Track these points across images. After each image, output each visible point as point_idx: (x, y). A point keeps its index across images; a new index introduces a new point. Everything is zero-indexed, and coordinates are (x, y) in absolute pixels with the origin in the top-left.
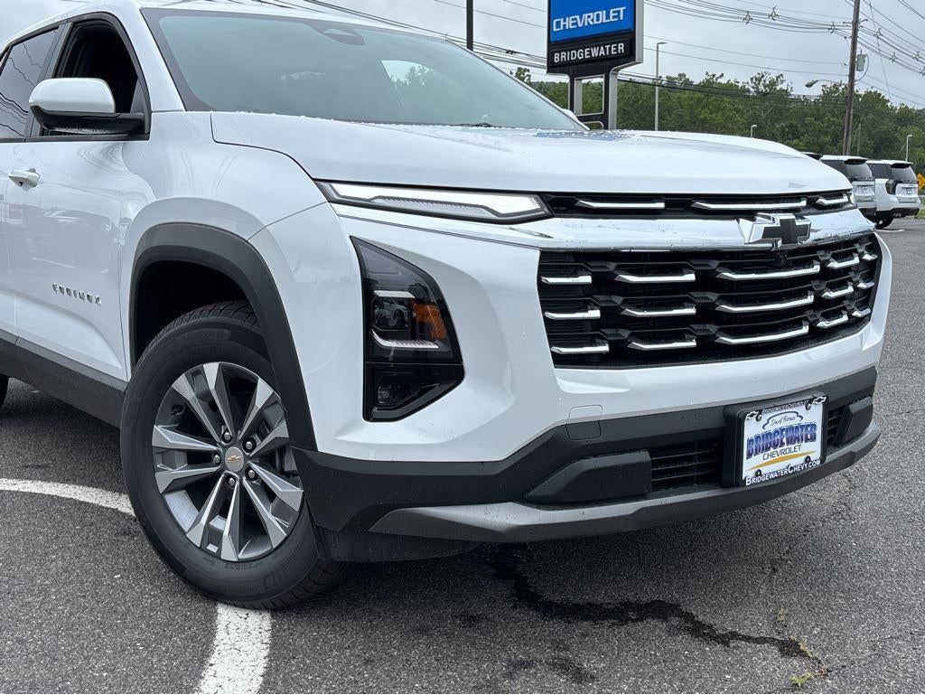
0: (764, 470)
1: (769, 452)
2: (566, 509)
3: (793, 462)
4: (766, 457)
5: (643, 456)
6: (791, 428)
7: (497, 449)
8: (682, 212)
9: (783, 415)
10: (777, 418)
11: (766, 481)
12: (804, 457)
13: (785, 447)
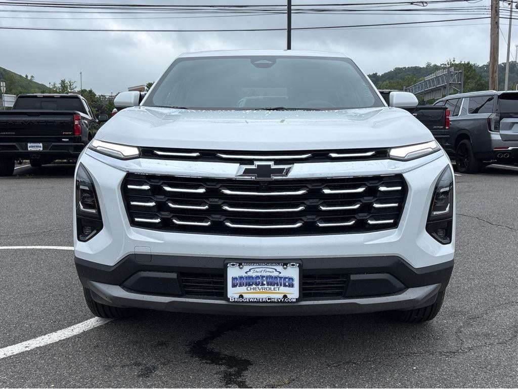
0: (245, 296)
1: (252, 287)
2: (139, 294)
3: (272, 296)
4: (249, 289)
5: (174, 276)
6: (271, 277)
7: (111, 261)
8: (211, 158)
9: (264, 269)
10: (258, 270)
11: (246, 302)
12: (283, 295)
13: (266, 286)
